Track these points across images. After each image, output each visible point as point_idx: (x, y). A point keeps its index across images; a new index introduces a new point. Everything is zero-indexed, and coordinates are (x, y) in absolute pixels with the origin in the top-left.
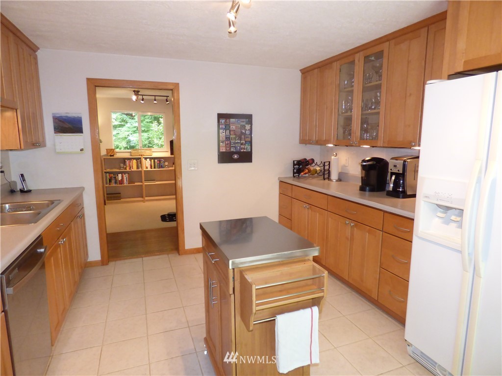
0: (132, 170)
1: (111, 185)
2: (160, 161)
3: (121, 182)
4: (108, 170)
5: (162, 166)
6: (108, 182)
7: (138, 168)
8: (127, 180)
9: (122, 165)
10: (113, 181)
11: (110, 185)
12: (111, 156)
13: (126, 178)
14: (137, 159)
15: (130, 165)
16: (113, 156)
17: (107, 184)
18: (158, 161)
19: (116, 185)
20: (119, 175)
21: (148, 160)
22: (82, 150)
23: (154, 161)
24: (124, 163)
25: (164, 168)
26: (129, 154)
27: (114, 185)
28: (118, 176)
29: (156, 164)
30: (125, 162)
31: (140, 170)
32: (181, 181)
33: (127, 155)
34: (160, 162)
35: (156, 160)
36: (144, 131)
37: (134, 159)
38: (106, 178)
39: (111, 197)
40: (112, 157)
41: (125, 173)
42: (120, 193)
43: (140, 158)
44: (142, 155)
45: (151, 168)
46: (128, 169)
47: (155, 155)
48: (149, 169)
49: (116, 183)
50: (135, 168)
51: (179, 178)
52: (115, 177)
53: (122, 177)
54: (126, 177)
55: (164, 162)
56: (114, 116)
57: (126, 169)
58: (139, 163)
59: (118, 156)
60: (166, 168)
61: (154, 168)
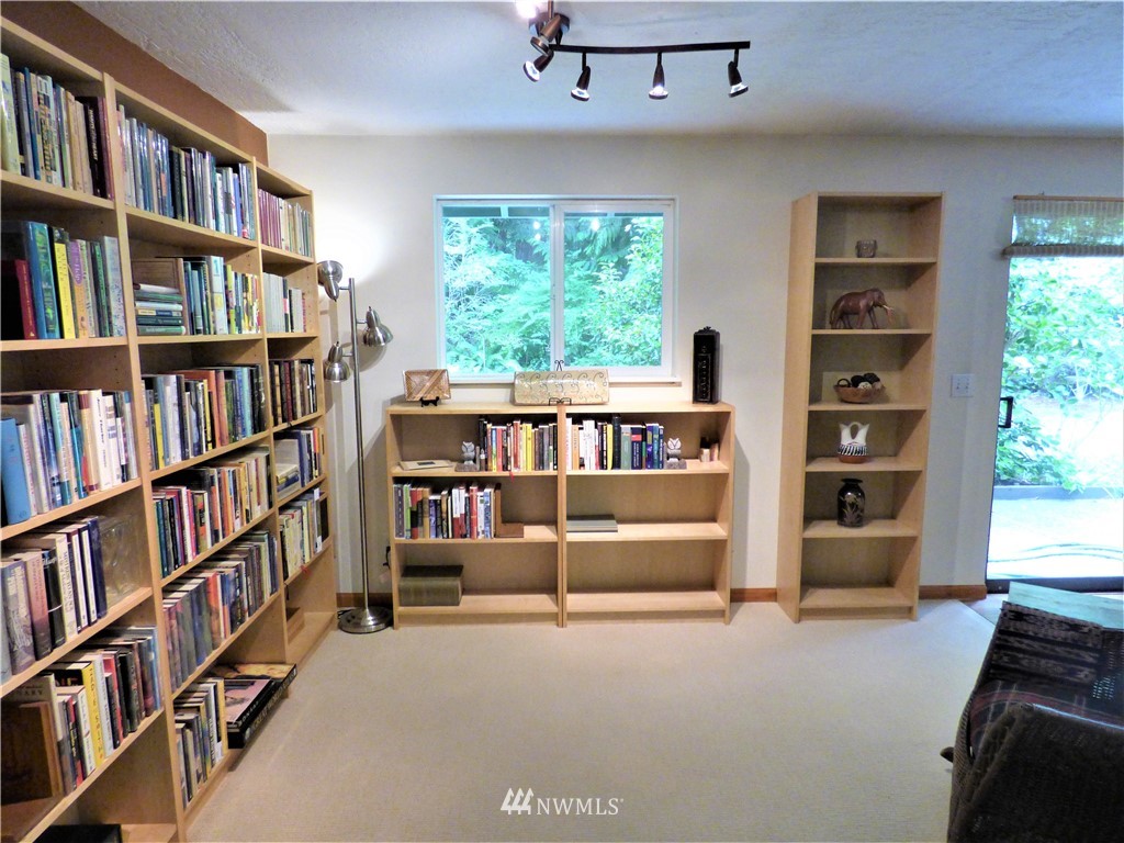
0: (515, 472)
1: (420, 540)
2: (643, 432)
3: (465, 525)
4: (413, 468)
5: (650, 455)
6: (408, 524)
7: (540, 463)
8: (487, 519)
9: (469, 448)
10: (429, 521)
11: (413, 536)
12: (425, 403)
13: (487, 509)
14: (536, 420)
15: (505, 449)
16: (435, 402)
17: (400, 532)
18: (634, 431)
19: (440, 540)
20: (455, 491)
21: (589, 424)
23: (617, 434)
24: (481, 438)
25: (661, 464)
26: (504, 394)
27: (433, 539)
28: (450, 493)
29: (626, 448)
30: (483, 432)
31: (550, 471)
33: (496, 403)
34: (645, 439)
35: (626, 428)
36: (569, 304)
37: (525, 418)
39: (418, 592)
40: (430, 410)
41: (482, 483)
43: (552, 418)
44: (560, 403)
45: (602, 466)
46: (495, 470)
47: (620, 403)
48: (591, 469)
49: (439, 529)
50: (525, 466)
52: (438, 504)
53: (470, 502)
54: (484, 498)
55: (664, 437)
57: (486, 465)
58: (546, 440)
59: (458, 402)
60: (671, 466)
61: (616, 465)
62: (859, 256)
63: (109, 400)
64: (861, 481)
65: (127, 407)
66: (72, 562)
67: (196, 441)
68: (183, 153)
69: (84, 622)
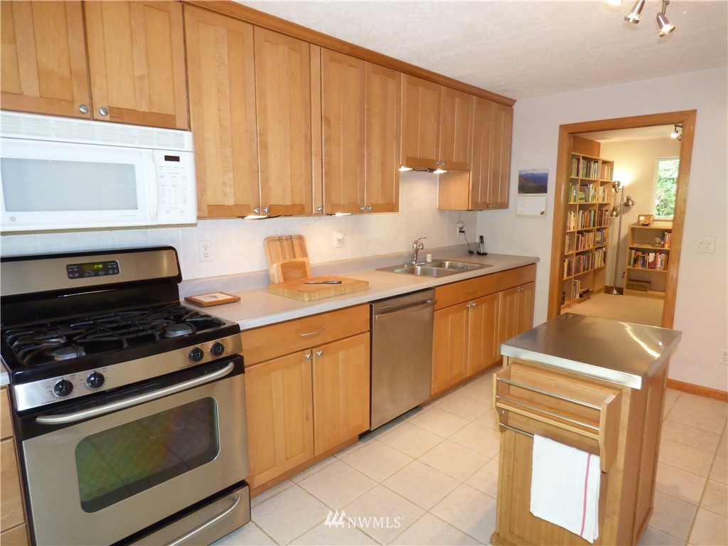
1: (636, 268)
3: (653, 265)
4: (636, 246)
6: (632, 262)
8: (661, 264)
9: (658, 240)
10: (640, 262)
11: (634, 266)
12: (644, 225)
13: (662, 261)
16: (648, 225)
17: (629, 265)
19: (643, 269)
20: (651, 254)
22: (542, 213)
24: (663, 237)
27: (640, 268)
28: (649, 255)
30: (664, 235)
32: (678, 268)
38: (631, 255)
39: (633, 285)
40: (645, 227)
41: (661, 252)
42: (649, 282)
46: (666, 247)
49: (643, 265)
51: (674, 264)
52: (644, 257)
53: (656, 258)
54: (661, 258)
56: (663, 164)
57: (663, 246)
59: (656, 225)
67: (583, 225)
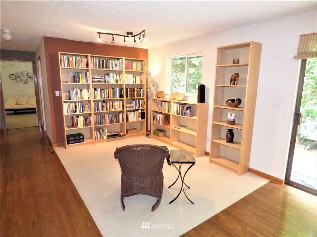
3: (159, 122)
8: (162, 121)
9: (160, 106)
10: (155, 120)
12: (158, 97)
13: (162, 119)
15: (164, 107)
16: (160, 97)
18: (182, 107)
21: (176, 104)
23: (179, 107)
25: (186, 115)
29: (181, 110)
30: (162, 104)
31: (169, 113)
43: (170, 102)
45: (177, 114)
46: (163, 111)
48: (175, 114)
50: (166, 112)
52: (156, 116)
58: (169, 106)
60: (188, 116)
61: (179, 114)
62: (234, 63)
63: (87, 90)
64: (233, 130)
65: (90, 91)
66: (79, 106)
67: (104, 97)
68: (105, 60)
69: (80, 112)
